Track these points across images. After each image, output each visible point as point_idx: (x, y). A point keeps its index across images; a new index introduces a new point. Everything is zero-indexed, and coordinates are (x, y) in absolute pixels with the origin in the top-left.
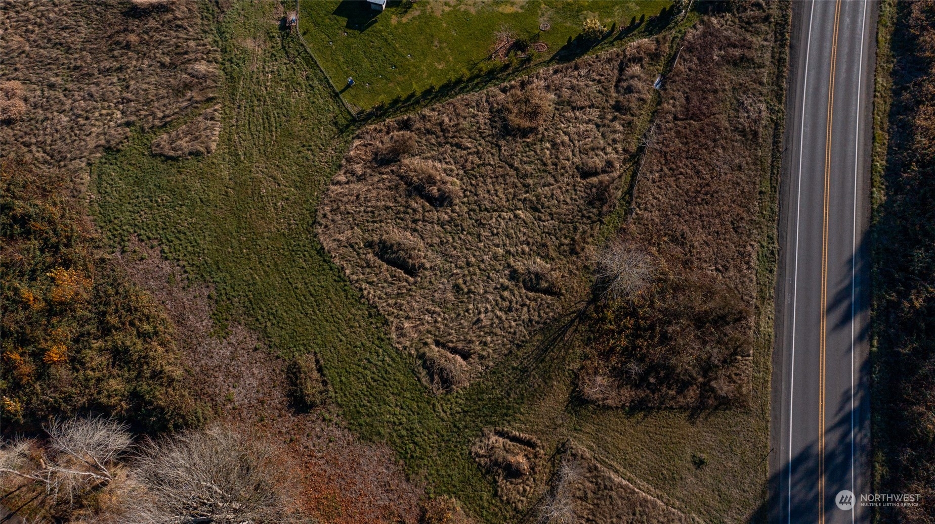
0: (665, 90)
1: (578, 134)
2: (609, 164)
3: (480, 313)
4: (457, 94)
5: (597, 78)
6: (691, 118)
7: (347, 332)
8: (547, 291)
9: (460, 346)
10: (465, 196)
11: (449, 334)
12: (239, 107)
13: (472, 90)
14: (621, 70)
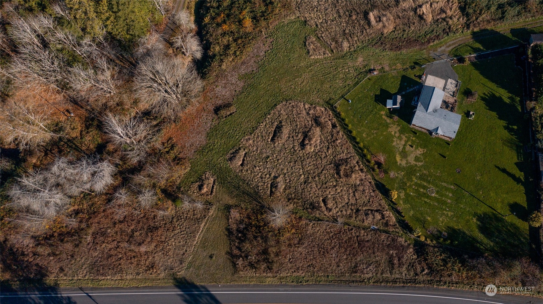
0: (371, 231)
1: (342, 195)
2: (330, 210)
3: (259, 167)
4: (352, 144)
5: (371, 200)
6: (358, 243)
7: (246, 121)
8: (271, 191)
9: (245, 162)
10: (306, 154)
11: (249, 157)
12: (331, 62)
13: (355, 150)
14: (377, 211)
